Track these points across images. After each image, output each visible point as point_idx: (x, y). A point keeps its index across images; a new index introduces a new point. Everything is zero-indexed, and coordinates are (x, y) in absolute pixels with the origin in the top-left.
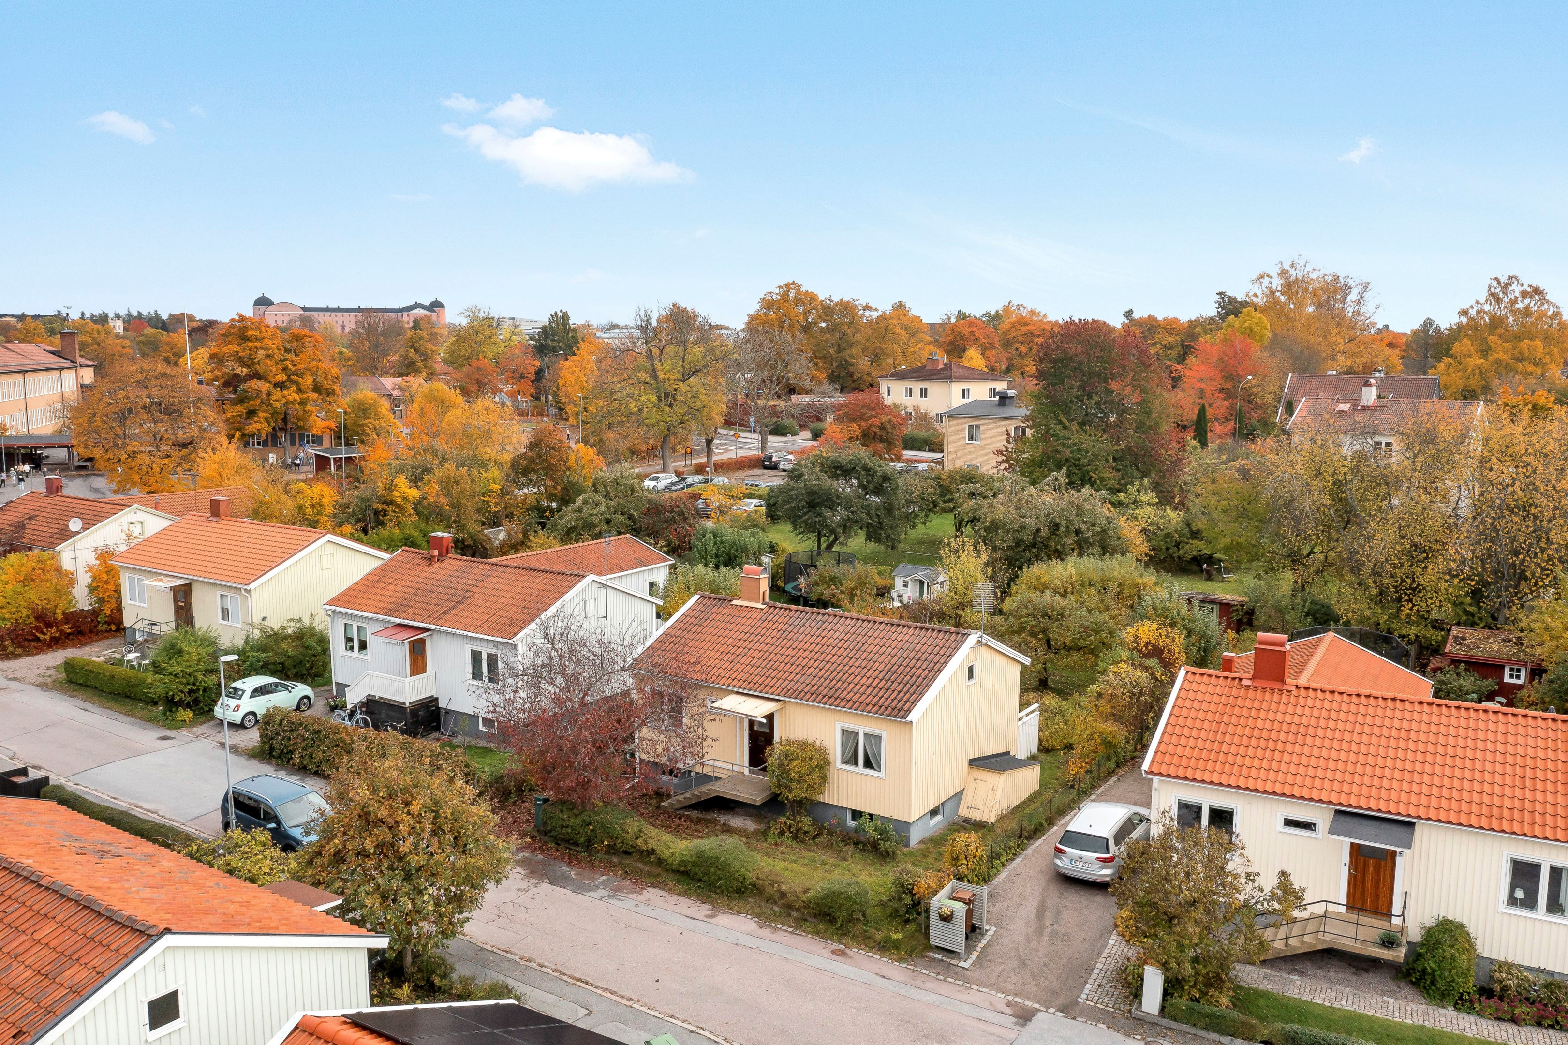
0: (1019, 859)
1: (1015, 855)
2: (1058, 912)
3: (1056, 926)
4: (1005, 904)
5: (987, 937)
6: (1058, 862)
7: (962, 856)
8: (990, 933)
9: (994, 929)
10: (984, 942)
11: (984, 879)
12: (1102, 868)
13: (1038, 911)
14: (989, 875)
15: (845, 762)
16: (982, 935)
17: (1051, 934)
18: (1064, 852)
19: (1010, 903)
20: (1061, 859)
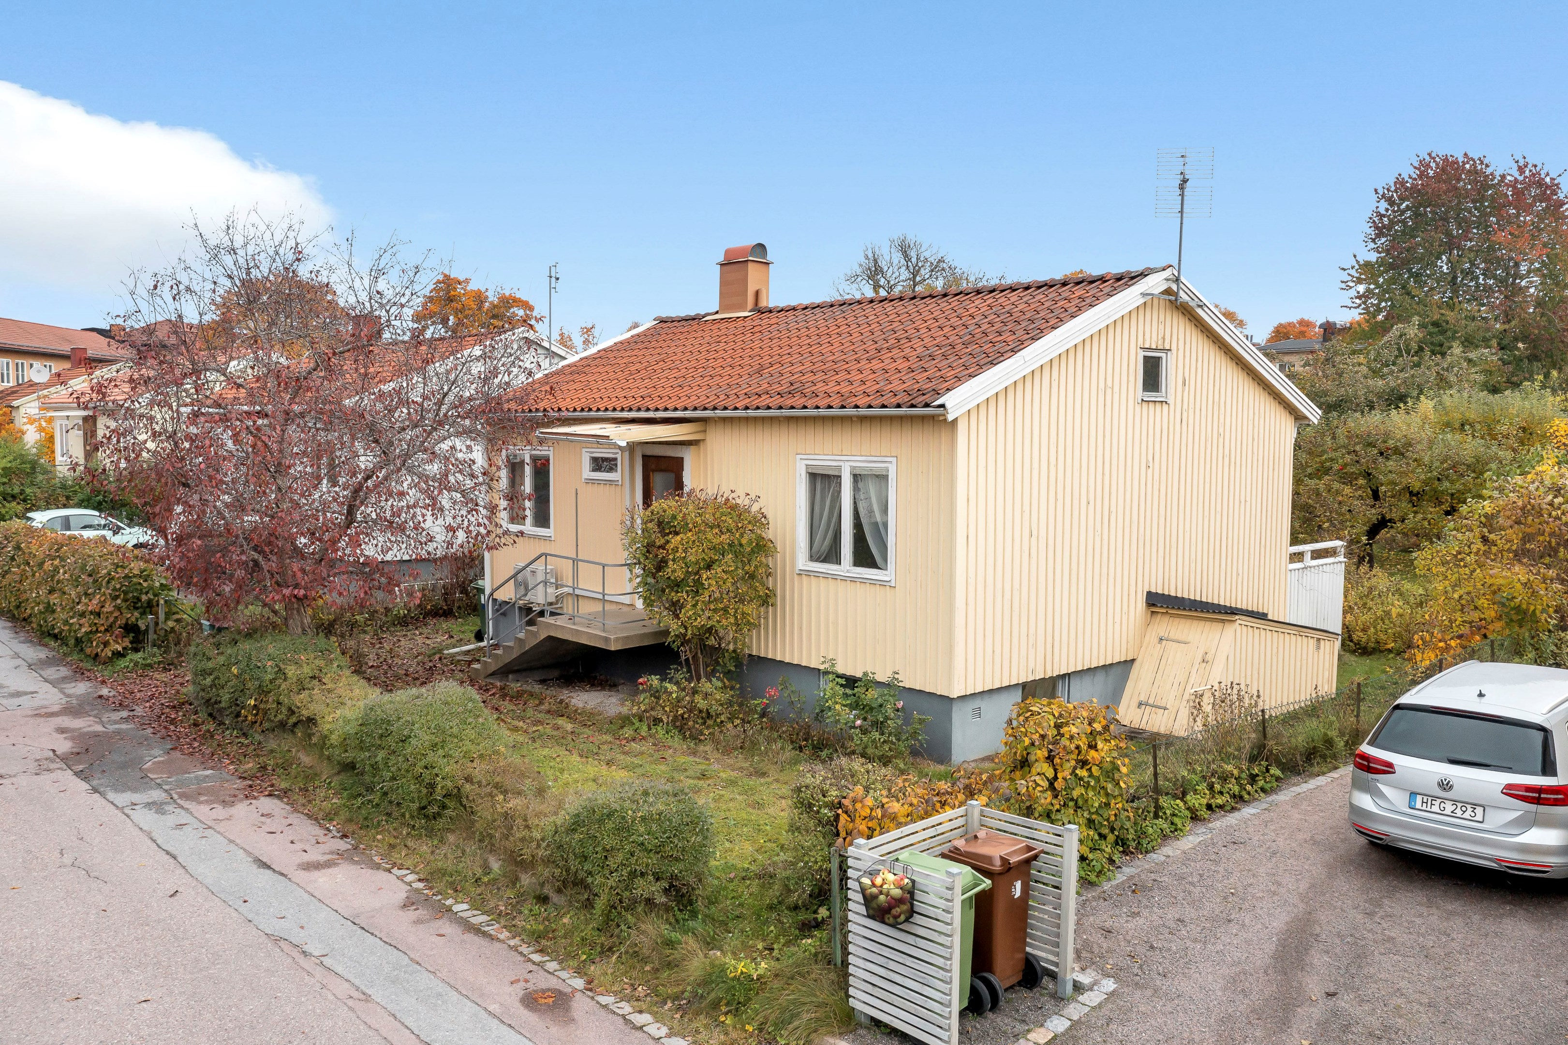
0: (1247, 811)
1: (1239, 798)
2: (1360, 957)
3: (1345, 1002)
4: (1172, 914)
5: (1074, 1011)
6: (1365, 801)
7: (1041, 754)
8: (1092, 998)
9: (1109, 985)
10: (1058, 1025)
11: (1121, 842)
12: (1525, 823)
13: (1283, 945)
14: (1141, 834)
15: (814, 557)
16: (1059, 999)
17: (1324, 1025)
18: (1388, 768)
19: (1190, 913)
20: (1376, 793)
